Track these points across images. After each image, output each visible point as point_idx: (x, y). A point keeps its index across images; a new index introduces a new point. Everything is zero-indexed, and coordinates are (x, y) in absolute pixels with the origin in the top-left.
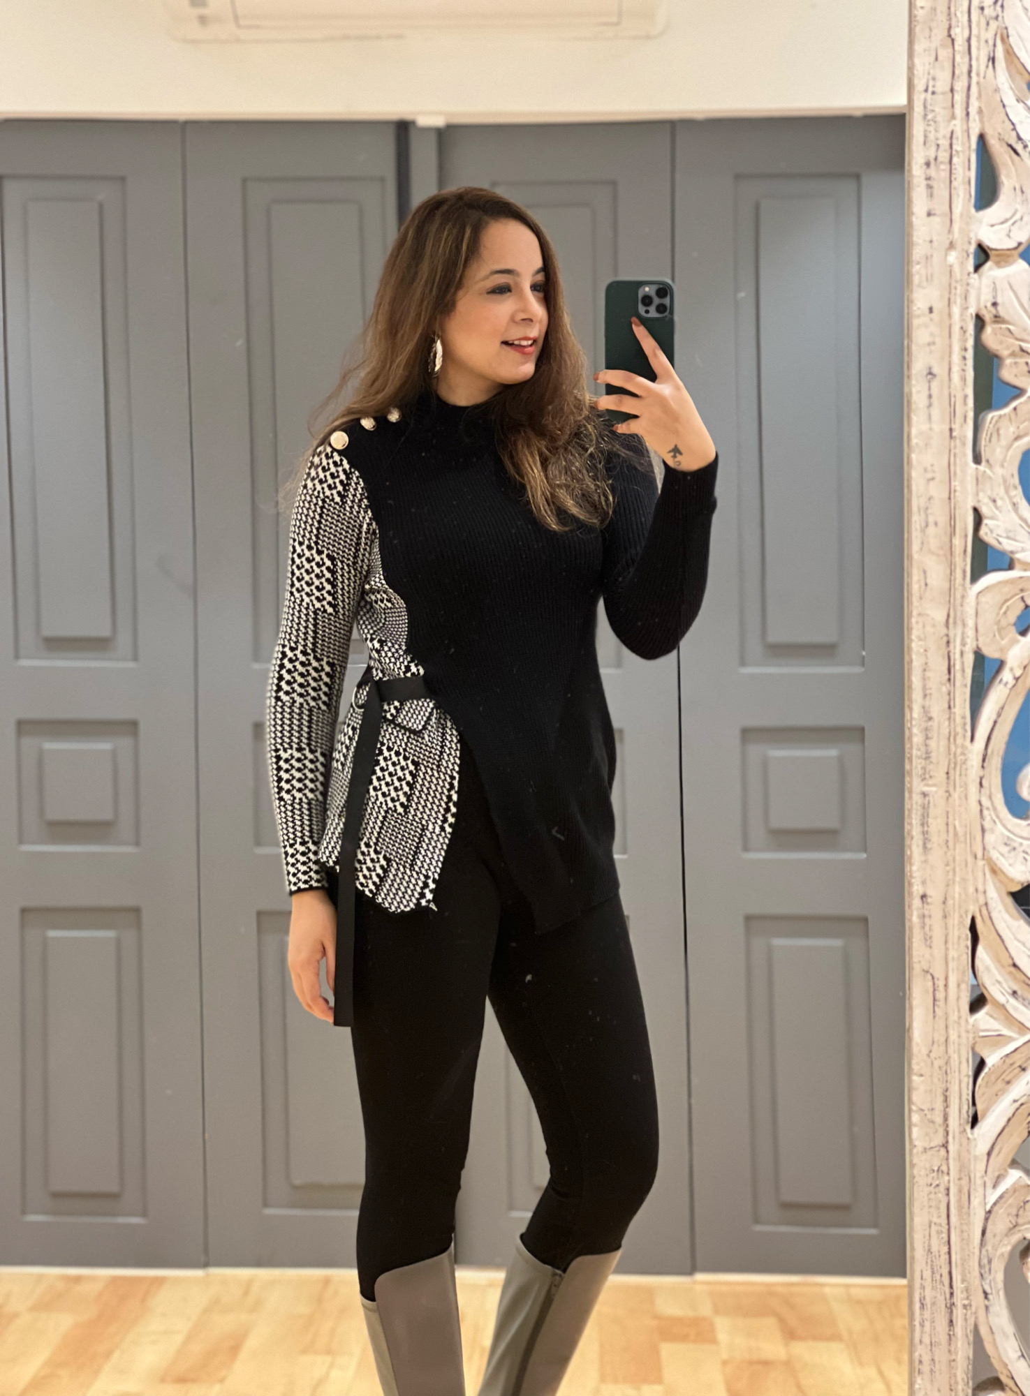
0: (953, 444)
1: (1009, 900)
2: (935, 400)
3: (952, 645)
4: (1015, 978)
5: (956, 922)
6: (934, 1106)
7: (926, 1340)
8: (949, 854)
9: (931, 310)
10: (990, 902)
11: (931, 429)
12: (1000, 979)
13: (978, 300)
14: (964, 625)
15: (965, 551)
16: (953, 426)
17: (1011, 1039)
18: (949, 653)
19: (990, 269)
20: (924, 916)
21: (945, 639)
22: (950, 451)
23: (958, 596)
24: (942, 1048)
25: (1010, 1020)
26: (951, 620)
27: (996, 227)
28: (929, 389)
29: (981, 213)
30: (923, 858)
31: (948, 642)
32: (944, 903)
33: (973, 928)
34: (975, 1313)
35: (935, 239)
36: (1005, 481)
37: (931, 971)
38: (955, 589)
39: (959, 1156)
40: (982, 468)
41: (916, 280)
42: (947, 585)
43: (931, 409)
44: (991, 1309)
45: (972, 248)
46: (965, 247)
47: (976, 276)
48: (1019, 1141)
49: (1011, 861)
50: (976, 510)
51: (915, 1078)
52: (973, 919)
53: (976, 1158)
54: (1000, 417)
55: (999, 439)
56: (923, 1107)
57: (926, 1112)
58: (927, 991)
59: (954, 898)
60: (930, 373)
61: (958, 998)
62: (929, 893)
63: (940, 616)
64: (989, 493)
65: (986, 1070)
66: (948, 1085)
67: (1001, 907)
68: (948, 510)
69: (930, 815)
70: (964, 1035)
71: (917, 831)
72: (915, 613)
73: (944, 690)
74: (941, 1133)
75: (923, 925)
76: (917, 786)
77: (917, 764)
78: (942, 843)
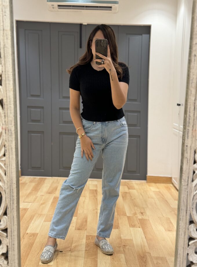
2: (196, 60)
5: (192, 150)
6: (186, 179)
8: (192, 139)
9: (196, 44)
24: (188, 170)
28: (195, 58)
30: (188, 139)
31: (195, 103)
33: (195, 151)
37: (187, 158)
39: (190, 186)
42: (195, 93)
44: (193, 211)
51: (183, 174)
53: (193, 187)
56: (184, 179)
58: (186, 161)
59: (192, 146)
60: (195, 56)
61: (192, 162)
62: (188, 145)
63: (193, 99)
66: (189, 176)
69: (189, 132)
70: (192, 168)
71: (186, 135)
72: (189, 98)
73: (193, 112)
74: (187, 183)
75: (186, 150)
76: (187, 128)
77: (187, 124)
78: (191, 137)
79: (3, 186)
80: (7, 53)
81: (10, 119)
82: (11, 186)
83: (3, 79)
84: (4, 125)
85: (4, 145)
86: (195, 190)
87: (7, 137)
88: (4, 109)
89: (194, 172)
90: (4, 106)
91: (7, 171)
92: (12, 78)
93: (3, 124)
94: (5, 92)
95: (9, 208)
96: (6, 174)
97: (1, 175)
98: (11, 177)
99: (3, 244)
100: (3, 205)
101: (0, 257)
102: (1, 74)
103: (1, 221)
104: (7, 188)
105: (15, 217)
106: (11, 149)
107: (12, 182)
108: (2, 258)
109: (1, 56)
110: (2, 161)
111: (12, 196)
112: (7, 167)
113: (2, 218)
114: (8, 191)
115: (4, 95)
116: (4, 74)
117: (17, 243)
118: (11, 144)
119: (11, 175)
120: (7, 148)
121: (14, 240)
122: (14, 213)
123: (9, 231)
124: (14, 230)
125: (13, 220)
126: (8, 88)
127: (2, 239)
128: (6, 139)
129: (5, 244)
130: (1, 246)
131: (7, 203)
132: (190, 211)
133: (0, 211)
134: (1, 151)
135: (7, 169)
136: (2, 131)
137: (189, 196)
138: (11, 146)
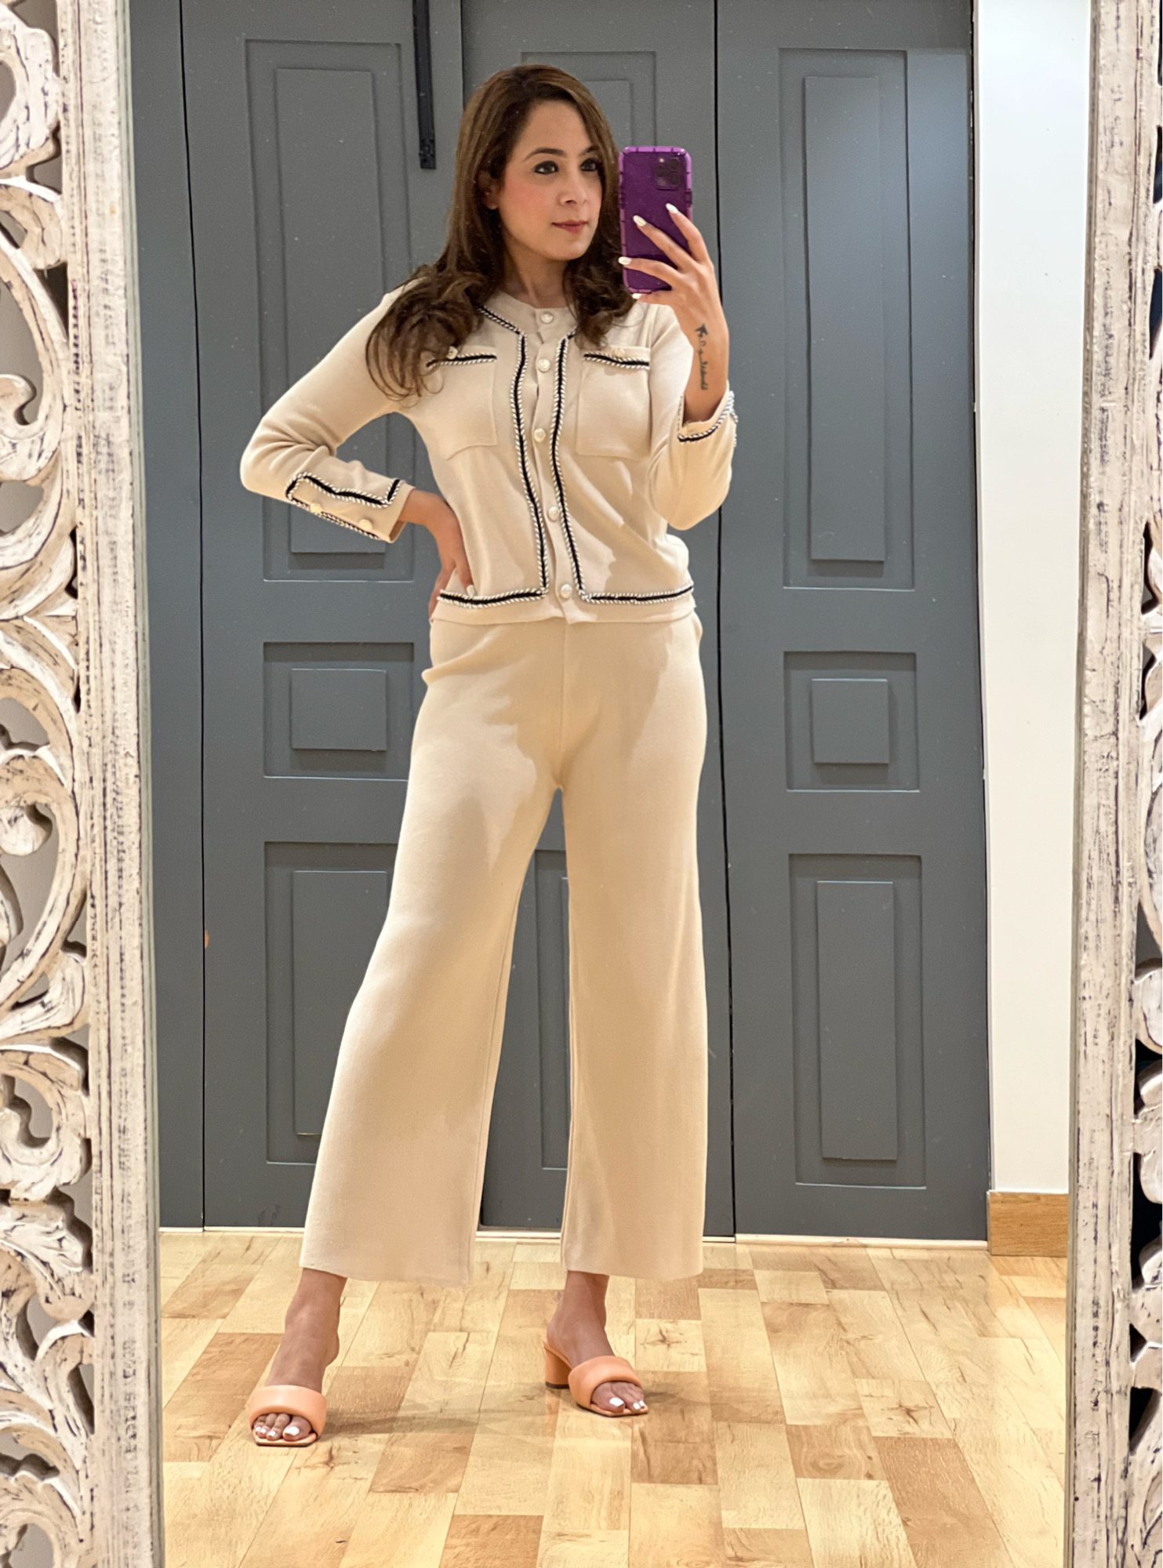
0: (1139, 65)
2: (1122, 21)
3: (1134, 263)
5: (1131, 528)
6: (1105, 698)
7: (1093, 917)
8: (1127, 464)
11: (1118, 50)
14: (1146, 243)
15: (1149, 170)
16: (1140, 47)
18: (1130, 270)
20: (1100, 523)
21: (1127, 257)
22: (1137, 71)
23: (1142, 215)
24: (1115, 645)
26: (1134, 239)
30: (1101, 470)
31: (1130, 261)
32: (1120, 510)
33: (1147, 533)
34: (1140, 891)
37: (1106, 574)
38: (1138, 207)
39: (1128, 742)
42: (1130, 204)
43: (1119, 30)
44: (1155, 887)
51: (1087, 673)
52: (1147, 525)
53: (1144, 745)
56: (1094, 699)
57: (1098, 703)
58: (1102, 594)
59: (1129, 506)
61: (1131, 599)
62: (1105, 502)
63: (1123, 235)
65: (1156, 665)
66: (1120, 678)
68: (1134, 132)
69: (1109, 428)
70: (1136, 631)
71: (1095, 445)
72: (1098, 233)
73: (1125, 308)
74: (1112, 720)
75: (1099, 532)
76: (1097, 401)
77: (1097, 380)
78: (1119, 454)
79: (61, 766)
81: (102, 376)
82: (109, 767)
83: (68, 151)
84: (68, 409)
85: (69, 530)
86: (1156, 765)
87: (86, 479)
88: (71, 321)
89: (1150, 662)
90: (71, 303)
91: (88, 678)
93: (65, 407)
94: (77, 223)
95: (98, 902)
96: (83, 696)
97: (50, 706)
98: (108, 717)
99: (61, 1131)
100: (61, 885)
101: (44, 1216)
102: (54, 126)
103: (51, 984)
104: (88, 780)
105: (133, 956)
106: (112, 550)
107: (116, 745)
108: (51, 1219)
109: (61, 25)
110: (60, 623)
111: (113, 830)
112: (88, 660)
113: (55, 967)
114: (93, 797)
115: (71, 240)
116: (72, 123)
117: (142, 1118)
118: (110, 521)
119: (108, 702)
120: (86, 548)
121: (123, 1100)
122: (123, 933)
123: (95, 1045)
124: (128, 1041)
125: (122, 978)
126: (98, 201)
127: (59, 1096)
128: (82, 491)
129: (74, 1130)
130: (51, 1145)
131: (83, 873)
132: (1138, 885)
133: (45, 924)
134: (53, 562)
135: (88, 668)
136: (62, 444)
137: (1127, 797)
138: (107, 533)
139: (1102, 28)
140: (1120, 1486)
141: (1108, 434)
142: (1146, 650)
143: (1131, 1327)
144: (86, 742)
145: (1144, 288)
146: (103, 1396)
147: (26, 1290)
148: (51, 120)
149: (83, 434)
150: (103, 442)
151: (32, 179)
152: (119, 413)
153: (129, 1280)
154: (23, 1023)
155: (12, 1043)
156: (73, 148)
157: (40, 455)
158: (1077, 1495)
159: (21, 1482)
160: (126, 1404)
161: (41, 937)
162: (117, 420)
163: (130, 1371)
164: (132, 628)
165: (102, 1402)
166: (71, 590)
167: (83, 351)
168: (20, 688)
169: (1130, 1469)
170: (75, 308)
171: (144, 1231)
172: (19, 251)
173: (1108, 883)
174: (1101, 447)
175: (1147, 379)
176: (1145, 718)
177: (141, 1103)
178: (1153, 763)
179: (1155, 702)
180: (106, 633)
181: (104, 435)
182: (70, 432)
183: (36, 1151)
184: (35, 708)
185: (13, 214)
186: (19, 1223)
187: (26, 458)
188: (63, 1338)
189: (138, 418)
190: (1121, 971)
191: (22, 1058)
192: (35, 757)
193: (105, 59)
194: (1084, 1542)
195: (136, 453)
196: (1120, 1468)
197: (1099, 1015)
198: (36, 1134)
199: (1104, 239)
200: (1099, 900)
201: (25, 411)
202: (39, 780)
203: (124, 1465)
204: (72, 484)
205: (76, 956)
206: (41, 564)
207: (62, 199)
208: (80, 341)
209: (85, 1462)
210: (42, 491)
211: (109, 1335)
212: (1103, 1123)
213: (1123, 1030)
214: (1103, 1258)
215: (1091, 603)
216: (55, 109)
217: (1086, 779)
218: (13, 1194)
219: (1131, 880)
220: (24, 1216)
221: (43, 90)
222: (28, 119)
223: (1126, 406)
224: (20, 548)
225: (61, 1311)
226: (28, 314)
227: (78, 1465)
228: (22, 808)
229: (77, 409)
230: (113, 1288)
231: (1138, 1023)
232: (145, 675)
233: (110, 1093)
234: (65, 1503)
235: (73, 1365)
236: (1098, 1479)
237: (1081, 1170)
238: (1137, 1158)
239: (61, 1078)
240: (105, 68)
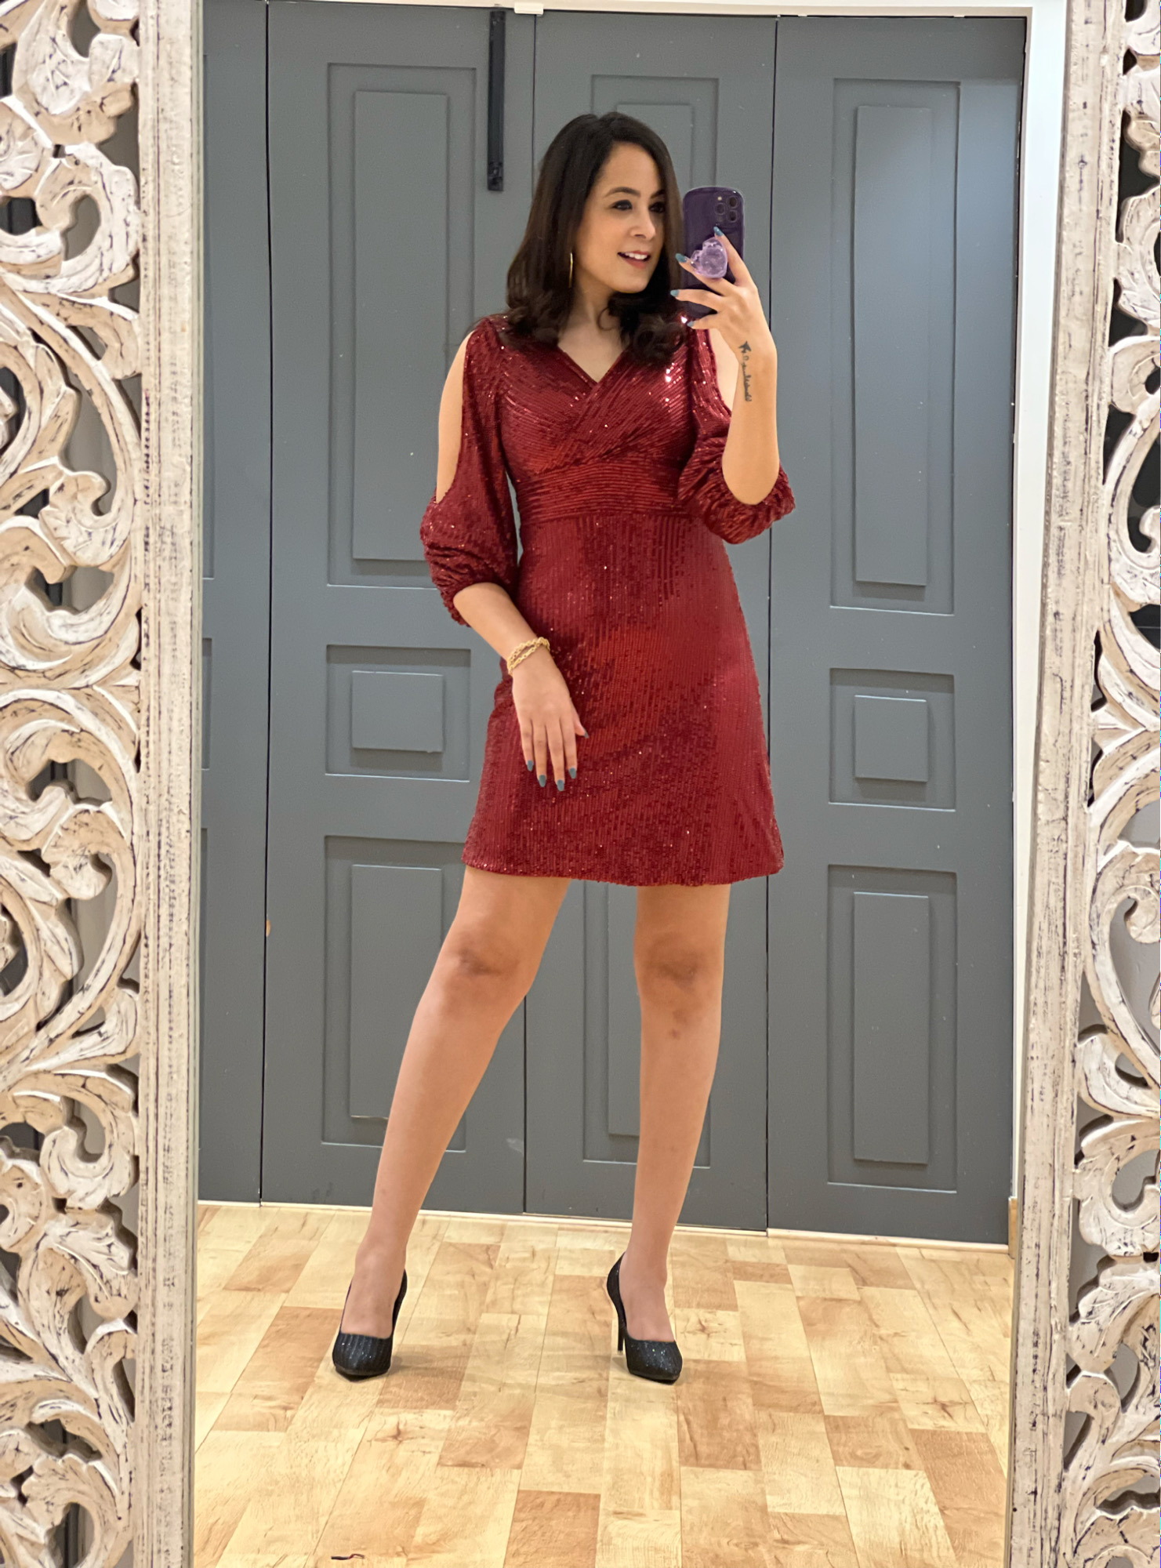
0: (1099, 224)
1: (1129, 619)
2: (1085, 184)
3: (1090, 399)
4: (1131, 682)
5: (1084, 635)
6: (1057, 786)
7: (1041, 985)
8: (1080, 578)
9: (1085, 105)
10: (1113, 619)
11: (1080, 210)
12: (1119, 682)
13: (1126, 97)
14: (1101, 381)
15: (1105, 319)
16: (1100, 208)
17: (1125, 732)
18: (1087, 405)
19: (1137, 71)
20: (1057, 630)
21: (1084, 394)
22: (1096, 229)
23: (1098, 357)
24: (1067, 738)
25: (1125, 716)
26: (1090, 377)
27: (1143, 36)
28: (1082, 175)
29: (1131, 23)
30: (1057, 581)
31: (1087, 397)
32: (1074, 619)
33: (1097, 641)
34: (1084, 961)
35: (1090, 43)
36: (1142, 257)
37: (1060, 675)
38: (1094, 350)
39: (1076, 827)
40: (1123, 245)
41: (1073, 79)
42: (1088, 346)
43: (1082, 192)
44: (1098, 958)
45: (1122, 53)
46: (1117, 51)
47: (1125, 77)
48: (1128, 817)
49: (1132, 586)
50: (1116, 282)
51: (1042, 764)
52: (1098, 635)
53: (1090, 830)
54: (1141, 200)
55: (1138, 221)
56: (1048, 788)
57: (1050, 791)
58: (1056, 692)
59: (1082, 615)
60: (1082, 161)
61: (1082, 698)
62: (1061, 611)
63: (1081, 373)
64: (1128, 266)
65: (1103, 757)
66: (1070, 769)
67: (1122, 624)
68: (1092, 283)
69: (1066, 545)
70: (1085, 727)
71: (1053, 559)
72: (1059, 371)
73: (1082, 438)
74: (1062, 806)
75: (1056, 638)
76: (1055, 520)
77: (1056, 501)
78: (1074, 569)
79: (122, 820)
80: (168, 147)
81: (169, 474)
82: (164, 822)
83: (146, 276)
84: (138, 503)
85: (136, 611)
86: (1101, 848)
87: (152, 565)
88: (144, 425)
89: (1098, 755)
90: (144, 409)
91: (148, 742)
92: (188, 268)
93: (135, 501)
94: (151, 339)
95: (151, 942)
96: (143, 759)
97: (113, 765)
98: (164, 778)
99: (113, 1148)
100: (119, 926)
101: (95, 1224)
102: (134, 253)
103: (108, 1016)
104: (145, 834)
105: (180, 992)
106: (172, 629)
107: (170, 803)
108: (102, 1227)
109: (142, 165)
110: (125, 692)
111: (166, 879)
112: (148, 726)
113: (111, 1000)
114: (149, 849)
115: (147, 354)
116: (151, 252)
117: (185, 1139)
118: (170, 602)
119: (165, 764)
120: (150, 627)
121: (168, 1122)
122: (172, 972)
123: (145, 1071)
124: (174, 1069)
125: (170, 1013)
126: (170, 321)
127: (111, 1116)
128: (148, 576)
129: (125, 1148)
130: (104, 1160)
131: (139, 916)
132: (1083, 957)
133: (103, 962)
134: (120, 639)
135: (148, 732)
136: (132, 535)
137: (1075, 877)
138: (169, 614)
139: (1066, 190)
140: (1052, 1499)
141: (1065, 550)
142: (1094, 744)
143: (1068, 1356)
144: (145, 799)
145: (1099, 421)
146: (143, 1387)
147: (78, 1290)
148: (132, 249)
149: (150, 526)
150: (168, 533)
151: (114, 300)
152: (182, 508)
153: (170, 1284)
154: (82, 1050)
155: (72, 1068)
156: (151, 274)
157: (112, 544)
158: (1016, 1506)
159: (67, 1463)
160: (163, 1395)
161: (100, 974)
162: (181, 512)
163: (168, 1366)
164: (187, 698)
165: (142, 1392)
166: (136, 664)
167: (153, 452)
168: (89, 750)
169: (1064, 1484)
170: (148, 414)
171: (184, 1240)
172: (100, 363)
173: (1055, 953)
174: (1060, 562)
175: (1100, 501)
176: (1093, 806)
177: (184, 1126)
178: (1099, 847)
179: (1101, 792)
180: (165, 702)
181: (168, 526)
182: (139, 522)
183: (91, 1165)
184: (100, 768)
185: (95, 330)
186: (73, 1229)
187: (99, 545)
188: (110, 1334)
189: (198, 511)
190: (1065, 1035)
191: (81, 1082)
192: (99, 812)
193: (181, 196)
194: (1020, 1549)
195: (195, 543)
196: (1054, 1482)
197: (1045, 1074)
198: (91, 1150)
199: (1064, 377)
200: (1047, 968)
201: (100, 504)
202: (102, 833)
203: (160, 1450)
204: (139, 569)
205: (129, 992)
206: (110, 640)
207: (139, 318)
208: (150, 444)
209: (125, 1447)
210: (112, 575)
211: (150, 1333)
212: (1047, 1170)
213: (1066, 1086)
214: (1043, 1292)
215: (1045, 701)
216: (135, 238)
217: (1038, 859)
218: (69, 1203)
219: (1077, 951)
220: (77, 1223)
221: (125, 221)
222: (111, 246)
223: (1081, 526)
224: (92, 625)
225: (107, 1309)
226: (106, 419)
227: (119, 1450)
228: (86, 857)
229: (146, 503)
230: (154, 1290)
231: (1080, 1082)
232: (198, 741)
233: (157, 1116)
234: (106, 1484)
235: (117, 1359)
236: (1035, 1493)
237: (1025, 1213)
238: (1077, 1204)
239: (115, 1099)
240: (180, 204)
